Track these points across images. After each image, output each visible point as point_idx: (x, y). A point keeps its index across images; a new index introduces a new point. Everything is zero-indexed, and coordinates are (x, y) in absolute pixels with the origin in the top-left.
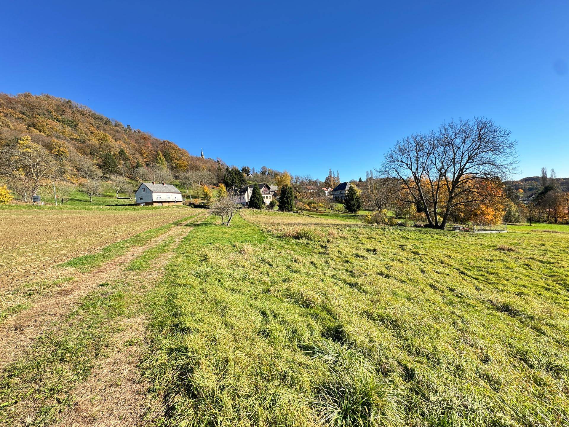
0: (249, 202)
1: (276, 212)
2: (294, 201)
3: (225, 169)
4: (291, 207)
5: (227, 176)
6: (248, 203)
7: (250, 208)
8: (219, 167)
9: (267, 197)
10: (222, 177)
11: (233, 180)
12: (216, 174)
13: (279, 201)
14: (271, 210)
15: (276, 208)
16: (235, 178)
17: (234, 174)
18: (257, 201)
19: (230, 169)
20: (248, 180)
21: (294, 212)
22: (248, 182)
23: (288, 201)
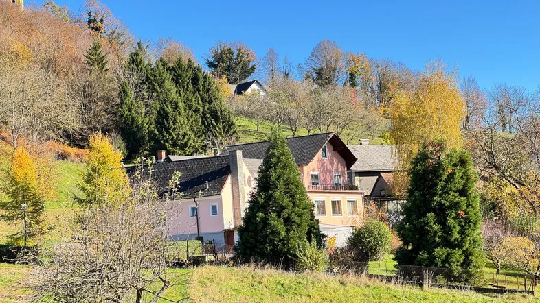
0: (242, 231)
1: (384, 285)
2: (483, 230)
3: (127, 57)
4: (466, 263)
5: (132, 93)
6: (236, 237)
7: (246, 261)
8: (96, 48)
9: (336, 206)
10: (107, 100)
11: (162, 116)
12: (79, 84)
13: (400, 229)
14: (357, 273)
15: (385, 263)
16: (176, 107)
17: (169, 85)
18: (282, 229)
19: (150, 58)
20: (241, 113)
21: (479, 290)
22: (240, 122)
23: (447, 230)
